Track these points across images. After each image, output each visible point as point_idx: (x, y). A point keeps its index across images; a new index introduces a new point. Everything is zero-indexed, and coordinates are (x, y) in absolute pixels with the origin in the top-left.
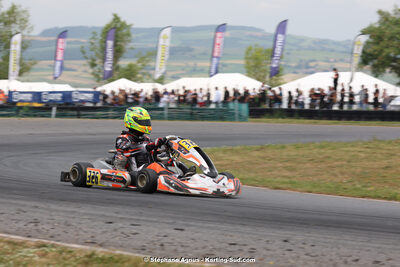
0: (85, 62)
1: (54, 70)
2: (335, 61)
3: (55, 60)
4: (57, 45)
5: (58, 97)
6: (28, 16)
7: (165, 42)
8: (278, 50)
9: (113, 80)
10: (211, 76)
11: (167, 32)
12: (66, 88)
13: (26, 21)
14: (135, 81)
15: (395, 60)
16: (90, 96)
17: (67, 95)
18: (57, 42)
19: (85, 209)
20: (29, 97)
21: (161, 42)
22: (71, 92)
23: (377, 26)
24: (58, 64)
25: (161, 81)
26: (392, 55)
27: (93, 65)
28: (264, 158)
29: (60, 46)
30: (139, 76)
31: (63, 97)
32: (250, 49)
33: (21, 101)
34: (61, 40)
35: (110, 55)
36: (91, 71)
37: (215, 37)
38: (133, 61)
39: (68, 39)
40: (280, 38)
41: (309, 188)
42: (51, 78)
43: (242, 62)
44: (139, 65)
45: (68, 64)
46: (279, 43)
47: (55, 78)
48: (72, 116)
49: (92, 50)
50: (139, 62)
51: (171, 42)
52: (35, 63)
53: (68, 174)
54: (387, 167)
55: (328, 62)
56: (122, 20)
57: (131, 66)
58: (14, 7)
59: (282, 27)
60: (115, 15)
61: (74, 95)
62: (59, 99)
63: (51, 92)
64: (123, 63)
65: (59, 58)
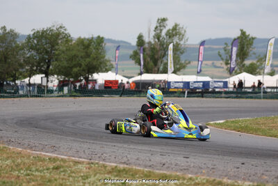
0: (221, 62)
1: (198, 68)
4: (199, 51)
5: (201, 85)
6: (185, 31)
7: (271, 49)
9: (239, 73)
11: (272, 41)
12: (207, 79)
13: (183, 35)
14: (254, 74)
16: (221, 84)
17: (206, 84)
18: (199, 48)
20: (181, 85)
21: (269, 48)
22: (209, 82)
24: (200, 63)
25: (272, 74)
27: (227, 64)
29: (201, 51)
30: (258, 70)
31: (203, 85)
33: (175, 88)
34: (201, 47)
35: (234, 57)
36: (225, 67)
38: (255, 62)
39: (206, 46)
49: (227, 53)
50: (258, 61)
51: (274, 48)
52: (189, 63)
56: (247, 34)
57: (252, 65)
58: (176, 25)
60: (242, 31)
61: (211, 84)
62: (201, 86)
63: (195, 82)
64: (247, 62)
65: (200, 59)
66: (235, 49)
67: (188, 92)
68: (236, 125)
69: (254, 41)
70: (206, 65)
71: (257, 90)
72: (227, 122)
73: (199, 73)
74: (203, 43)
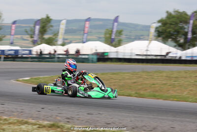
4: (11, 29)
5: (12, 52)
7: (62, 27)
8: (115, 30)
9: (39, 44)
11: (64, 22)
14: (51, 45)
17: (16, 51)
18: (11, 26)
22: (18, 50)
23: (164, 19)
24: (12, 37)
25: (63, 45)
26: (172, 32)
27: (32, 37)
29: (13, 28)
31: (15, 53)
34: (14, 26)
35: (37, 32)
36: (31, 40)
37: (85, 24)
39: (17, 25)
44: (54, 37)
46: (115, 27)
50: (54, 36)
51: (66, 27)
52: (4, 37)
54: (135, 83)
61: (20, 52)
63: (9, 50)
64: (46, 36)
66: (38, 27)
67: (5, 58)
68: (38, 81)
70: (17, 38)
71: (52, 56)
72: (31, 79)
73: (12, 44)
74: (14, 23)
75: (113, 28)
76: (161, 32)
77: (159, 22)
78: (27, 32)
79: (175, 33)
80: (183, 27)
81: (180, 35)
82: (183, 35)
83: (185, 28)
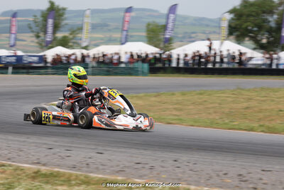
0: (32, 34)
1: (9, 41)
2: (210, 33)
3: (11, 33)
4: (11, 23)
5: (13, 59)
7: (88, 20)
8: (170, 25)
9: (52, 47)
10: (122, 44)
11: (88, 12)
12: (20, 53)
14: (67, 48)
15: (251, 31)
16: (36, 59)
17: (19, 58)
18: (11, 20)
19: (33, 139)
22: (22, 56)
23: (238, 8)
24: (13, 36)
25: (86, 48)
26: (250, 28)
27: (38, 37)
28: (159, 102)
29: (14, 23)
30: (70, 44)
31: (17, 60)
32: (149, 25)
34: (14, 19)
35: (50, 29)
36: (36, 41)
37: (125, 16)
38: (66, 34)
39: (19, 19)
40: (172, 16)
41: (192, 123)
42: (7, 46)
43: (144, 34)
44: (71, 37)
45: (20, 36)
46: (170, 21)
47: (11, 46)
48: (23, 73)
49: (37, 26)
50: (71, 34)
51: (92, 20)
53: (29, 115)
55: (204, 33)
57: (65, 37)
59: (173, 9)
61: (25, 59)
62: (14, 61)
63: (7, 56)
64: (59, 35)
65: (13, 32)
66: (50, 22)
69: (66, 12)
74: (14, 15)
75: (167, 23)
76: (235, 28)
77: (231, 12)
78: (30, 28)
79: (255, 29)
80: (267, 19)
81: (262, 32)
82: (267, 31)
83: (269, 22)
